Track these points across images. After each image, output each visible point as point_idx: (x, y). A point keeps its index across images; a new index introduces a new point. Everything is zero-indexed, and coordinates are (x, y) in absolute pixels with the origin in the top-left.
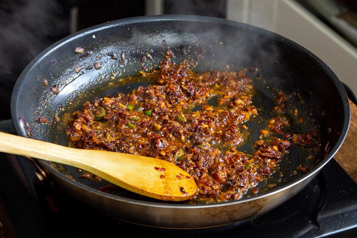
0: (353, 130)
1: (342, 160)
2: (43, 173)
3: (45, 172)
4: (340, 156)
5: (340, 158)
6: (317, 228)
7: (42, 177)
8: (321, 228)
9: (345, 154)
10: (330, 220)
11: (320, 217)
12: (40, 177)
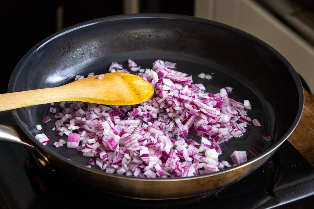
0: (306, 113)
1: (296, 140)
2: (46, 159)
3: (48, 158)
4: (295, 137)
5: (294, 138)
6: (273, 198)
7: (44, 162)
8: (277, 198)
9: (299, 135)
10: (284, 191)
11: (275, 189)
12: (42, 163)
